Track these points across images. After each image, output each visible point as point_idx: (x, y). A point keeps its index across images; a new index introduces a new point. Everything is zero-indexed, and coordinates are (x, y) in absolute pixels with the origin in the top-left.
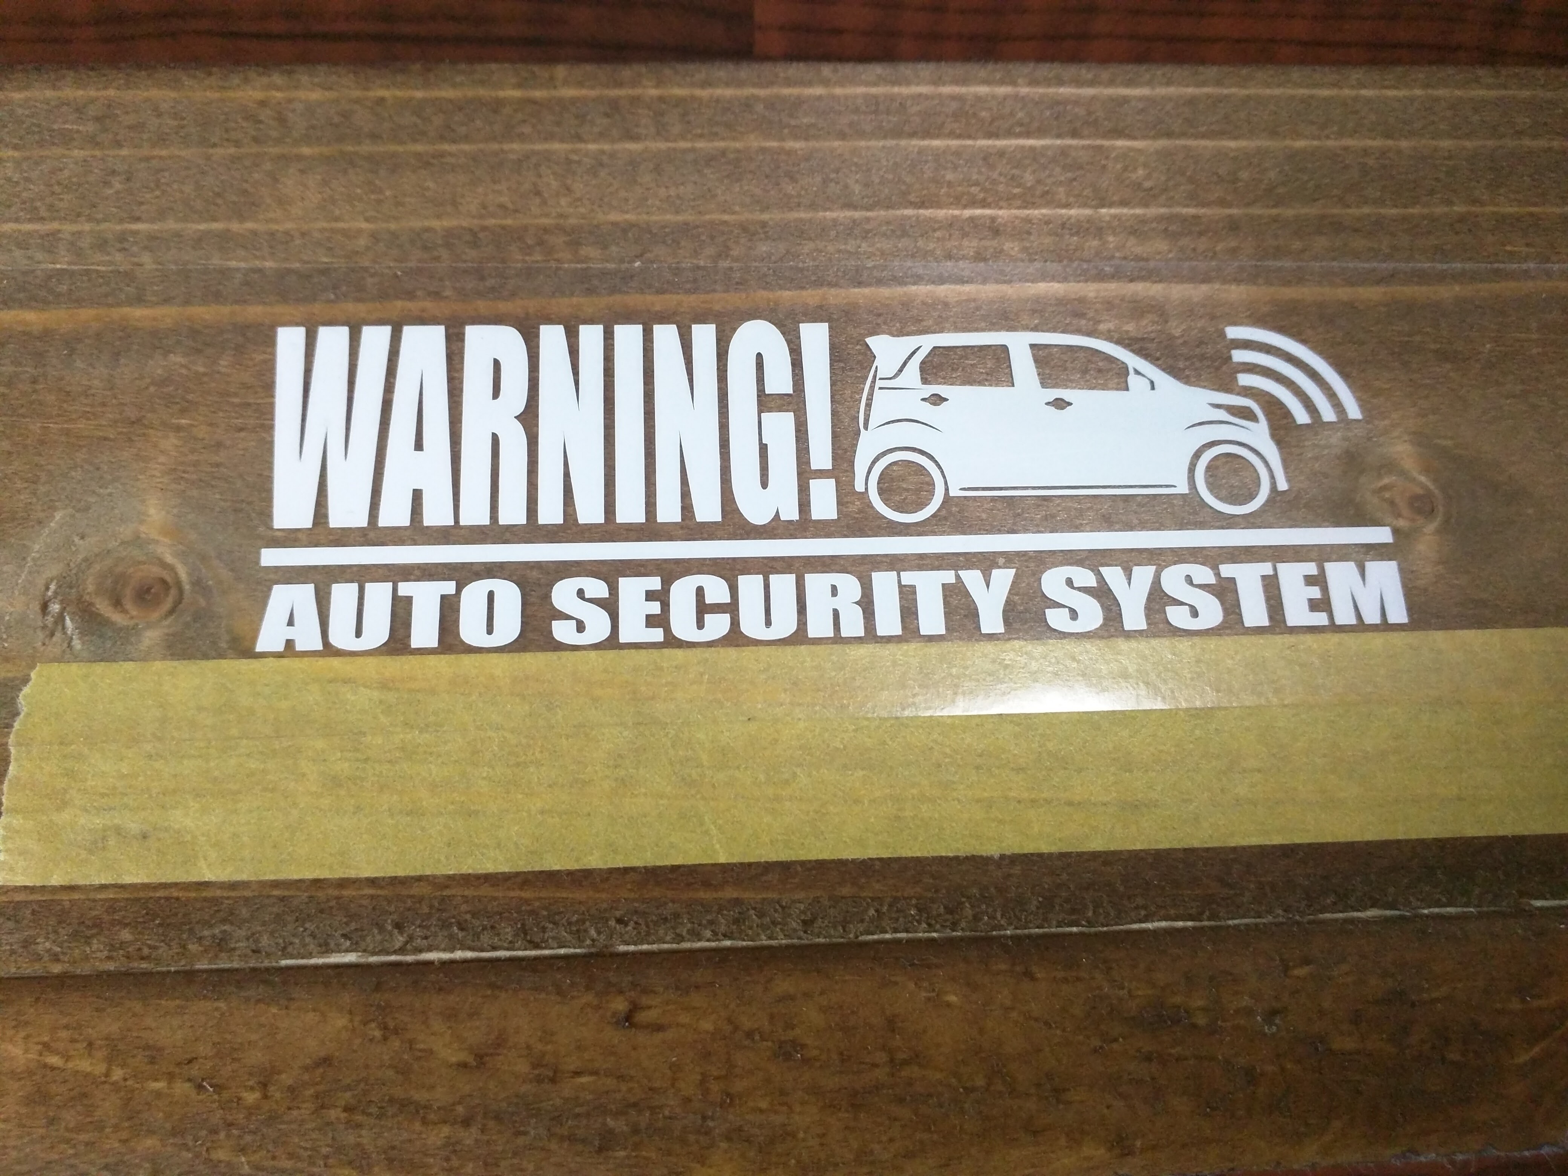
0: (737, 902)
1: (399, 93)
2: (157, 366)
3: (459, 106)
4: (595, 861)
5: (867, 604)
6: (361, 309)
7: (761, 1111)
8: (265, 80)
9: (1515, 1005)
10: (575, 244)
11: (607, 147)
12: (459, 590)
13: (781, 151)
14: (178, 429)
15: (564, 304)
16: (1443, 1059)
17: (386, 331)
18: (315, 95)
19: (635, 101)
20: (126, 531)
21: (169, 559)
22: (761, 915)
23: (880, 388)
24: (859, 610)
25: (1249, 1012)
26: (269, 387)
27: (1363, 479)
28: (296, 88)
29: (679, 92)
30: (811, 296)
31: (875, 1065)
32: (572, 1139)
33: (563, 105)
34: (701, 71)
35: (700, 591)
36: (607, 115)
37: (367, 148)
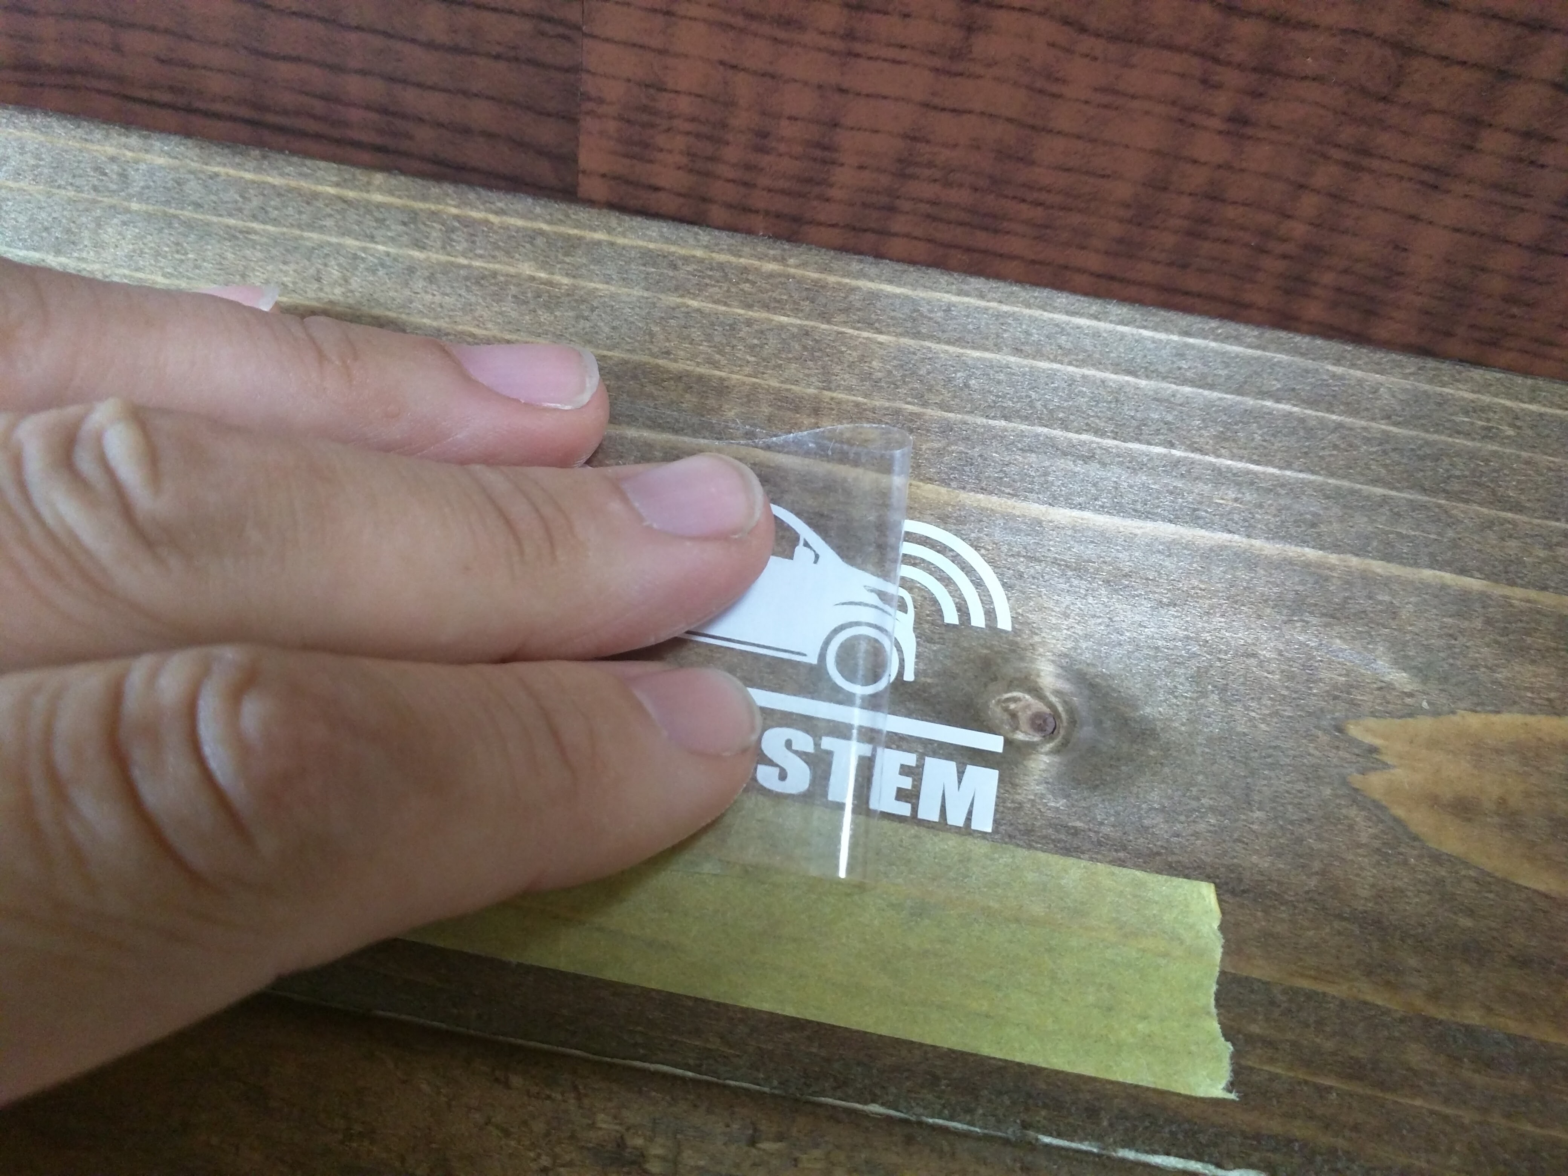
1: (232, 172)
3: (279, 192)
8: (123, 139)
11: (392, 250)
13: (550, 283)
18: (161, 161)
19: (433, 215)
27: (993, 687)
28: (147, 151)
29: (475, 214)
33: (368, 208)
34: (500, 200)
36: (404, 224)
37: (187, 213)
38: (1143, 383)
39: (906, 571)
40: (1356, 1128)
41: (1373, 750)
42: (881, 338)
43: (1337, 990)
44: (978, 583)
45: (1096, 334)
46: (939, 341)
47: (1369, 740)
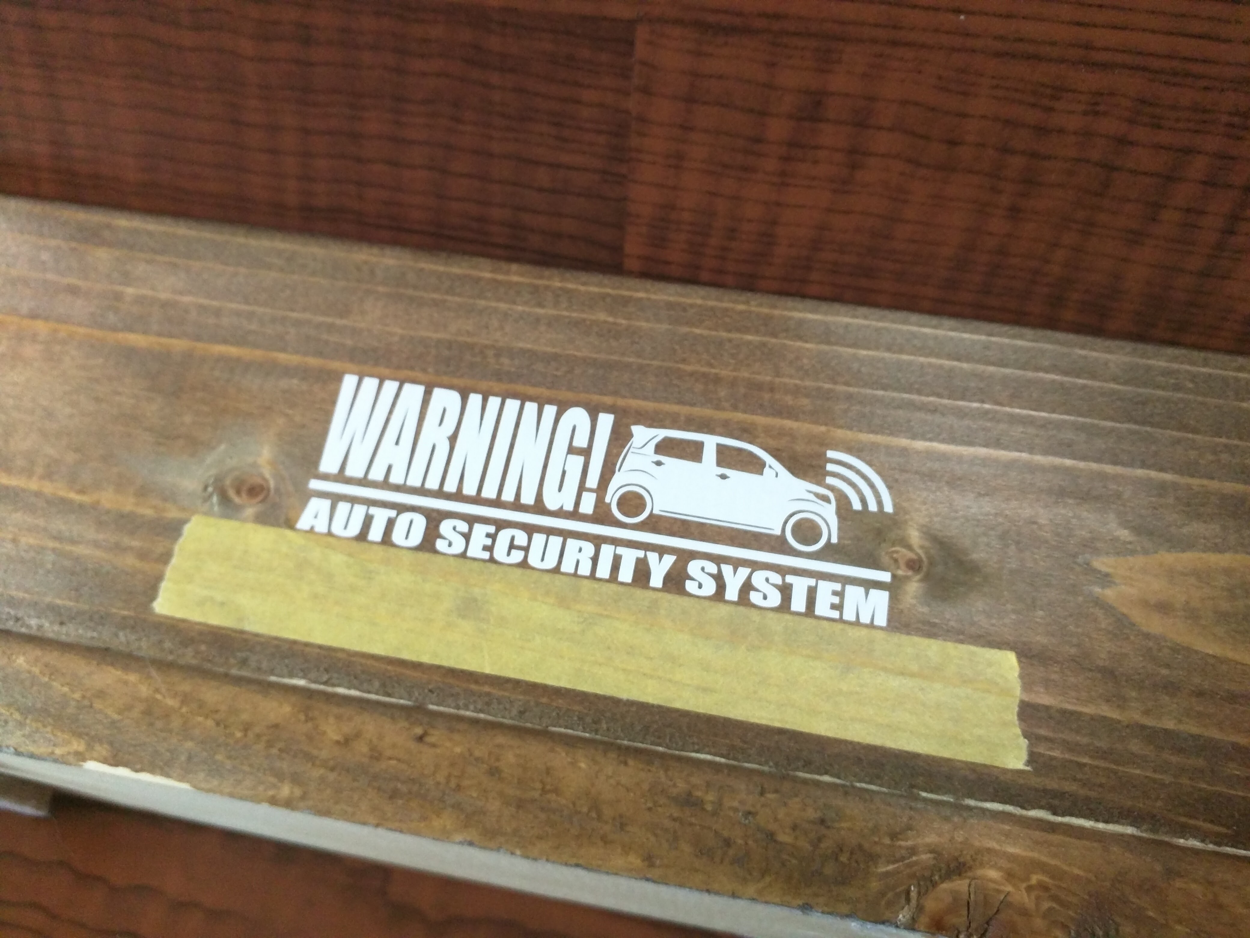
0: (488, 694)
1: (432, 267)
2: (284, 383)
3: (460, 278)
4: (426, 659)
5: (595, 560)
6: (387, 372)
7: (472, 797)
8: (369, 251)
9: (887, 841)
10: (498, 355)
11: (527, 309)
12: (398, 515)
13: (615, 324)
14: (287, 415)
15: (484, 385)
16: (837, 859)
17: (396, 384)
18: (392, 262)
19: (547, 288)
20: (250, 460)
21: (267, 475)
22: (499, 703)
23: (632, 452)
24: (590, 563)
25: (736, 810)
26: (334, 402)
27: (883, 545)
28: (383, 257)
29: (570, 286)
30: (608, 400)
31: (534, 789)
32: (379, 789)
33: (510, 285)
34: (584, 277)
35: (513, 538)
36: (531, 293)
37: (410, 292)
38: (965, 365)
39: (829, 480)
40: (1101, 785)
41: (1107, 575)
42: (808, 346)
43: (1089, 710)
44: (872, 486)
45: (936, 338)
46: (843, 345)
47: (1104, 569)
